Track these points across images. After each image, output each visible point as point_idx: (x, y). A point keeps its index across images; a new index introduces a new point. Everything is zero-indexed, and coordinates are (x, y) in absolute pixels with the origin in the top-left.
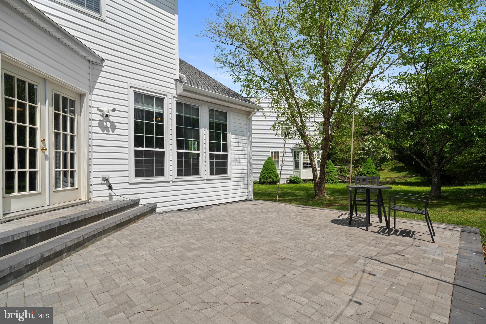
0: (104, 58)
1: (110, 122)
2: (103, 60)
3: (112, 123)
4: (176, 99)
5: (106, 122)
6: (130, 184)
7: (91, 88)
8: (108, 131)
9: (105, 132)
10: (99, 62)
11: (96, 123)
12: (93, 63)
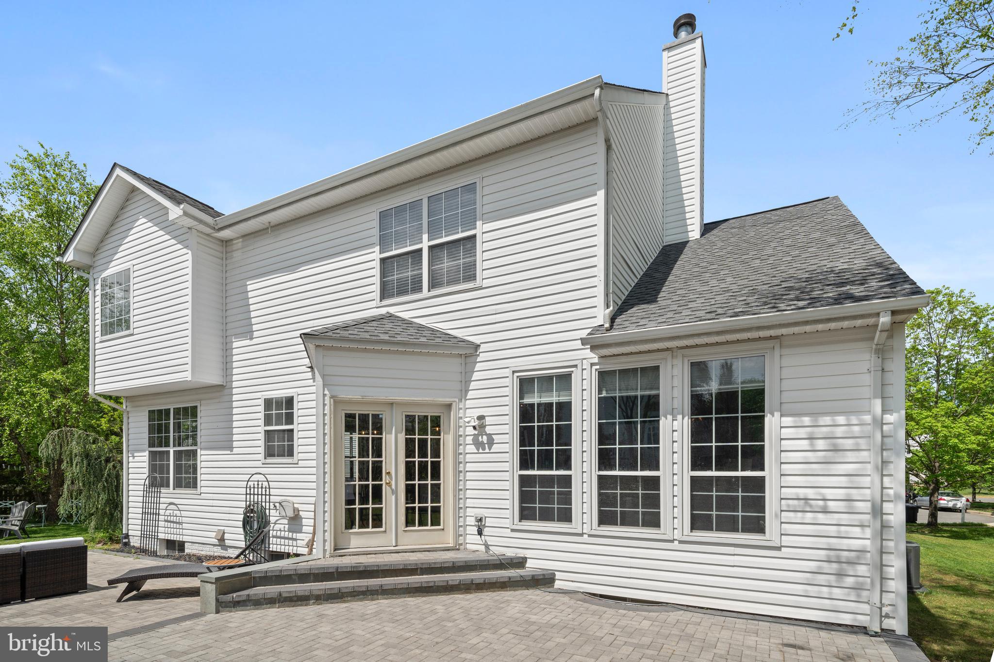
0: (478, 342)
1: (486, 434)
2: (478, 346)
3: (490, 436)
4: (598, 367)
5: (482, 435)
6: (513, 530)
7: (464, 391)
8: (484, 449)
9: (481, 451)
10: (472, 351)
11: (469, 440)
12: (467, 356)
